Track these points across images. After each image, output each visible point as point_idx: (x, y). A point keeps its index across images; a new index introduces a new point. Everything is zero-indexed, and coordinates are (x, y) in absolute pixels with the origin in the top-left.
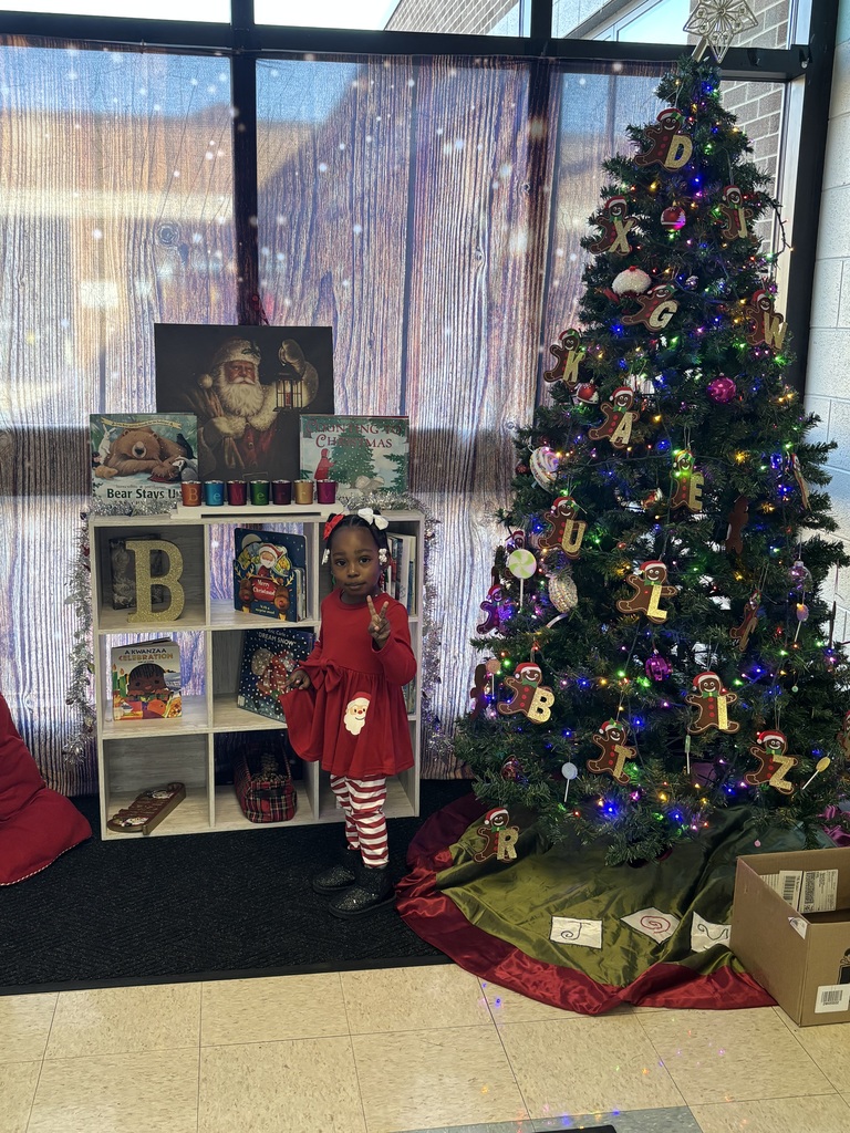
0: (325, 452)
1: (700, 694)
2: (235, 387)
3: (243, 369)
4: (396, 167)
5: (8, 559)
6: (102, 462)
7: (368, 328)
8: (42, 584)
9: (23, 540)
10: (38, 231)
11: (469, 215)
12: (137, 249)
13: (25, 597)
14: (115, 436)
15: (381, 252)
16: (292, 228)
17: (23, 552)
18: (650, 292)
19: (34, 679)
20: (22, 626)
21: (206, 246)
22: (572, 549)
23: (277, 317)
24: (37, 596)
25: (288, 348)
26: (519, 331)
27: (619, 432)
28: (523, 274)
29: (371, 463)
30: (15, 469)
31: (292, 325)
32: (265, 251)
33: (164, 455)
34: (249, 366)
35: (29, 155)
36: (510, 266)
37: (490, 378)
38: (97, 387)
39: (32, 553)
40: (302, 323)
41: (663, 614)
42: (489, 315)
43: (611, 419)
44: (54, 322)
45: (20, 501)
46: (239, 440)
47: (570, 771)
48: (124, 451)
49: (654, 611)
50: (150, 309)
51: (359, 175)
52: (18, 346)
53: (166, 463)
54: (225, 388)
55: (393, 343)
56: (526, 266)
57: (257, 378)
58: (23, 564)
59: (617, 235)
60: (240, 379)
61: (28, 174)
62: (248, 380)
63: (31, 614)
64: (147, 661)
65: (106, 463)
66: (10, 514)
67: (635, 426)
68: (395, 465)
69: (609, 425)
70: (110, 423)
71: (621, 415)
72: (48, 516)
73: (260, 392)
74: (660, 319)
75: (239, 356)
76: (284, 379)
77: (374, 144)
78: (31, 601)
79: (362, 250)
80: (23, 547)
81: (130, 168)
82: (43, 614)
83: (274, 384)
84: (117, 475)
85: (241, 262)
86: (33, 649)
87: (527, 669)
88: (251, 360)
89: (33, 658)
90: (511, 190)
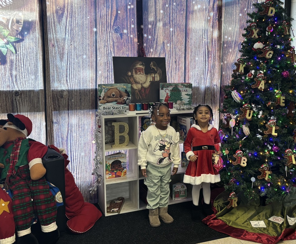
0: (167, 94)
1: (287, 155)
2: (138, 75)
3: (140, 70)
4: (182, 12)
5: (66, 130)
6: (102, 99)
7: (175, 58)
8: (77, 138)
9: (71, 125)
10: (76, 28)
11: (202, 26)
12: (107, 34)
13: (72, 143)
14: (106, 91)
15: (178, 36)
16: (153, 29)
17: (71, 128)
18: (264, 48)
19: (75, 169)
20: (71, 152)
21: (128, 33)
22: (249, 118)
23: (149, 55)
24: (76, 142)
25: (153, 64)
26: (216, 59)
27: (260, 86)
28: (217, 43)
29: (181, 97)
30: (68, 102)
31: (153, 57)
32: (145, 35)
33: (121, 96)
34: (142, 69)
35: (74, 5)
36: (213, 40)
37: (209, 72)
38: (95, 76)
39: (74, 128)
40: (156, 56)
41: (276, 134)
42: (208, 54)
43: (258, 83)
44: (81, 56)
45: (70, 112)
46: (140, 91)
47: (253, 179)
48: (109, 95)
49: (274, 134)
50: (111, 52)
51: (172, 14)
52: (70, 64)
53: (121, 98)
54: (135, 76)
55: (181, 62)
56: (218, 41)
57: (144, 72)
58: (71, 132)
59: (254, 33)
60: (139, 73)
61: (73, 11)
62: (141, 73)
63: (74, 148)
64: (117, 159)
65: (103, 99)
66: (67, 116)
67: (265, 84)
68: (188, 97)
69: (257, 84)
70: (104, 87)
71: (261, 81)
72: (79, 116)
73: (145, 77)
74: (269, 56)
75: (139, 66)
76: (152, 73)
77: (176, 5)
78: (74, 144)
79: (173, 35)
80: (71, 126)
81: (105, 10)
82: (78, 147)
83: (149, 74)
84: (106, 103)
85: (138, 38)
86: (75, 159)
87: (239, 152)
88: (142, 67)
89: (75, 162)
90: (213, 20)
